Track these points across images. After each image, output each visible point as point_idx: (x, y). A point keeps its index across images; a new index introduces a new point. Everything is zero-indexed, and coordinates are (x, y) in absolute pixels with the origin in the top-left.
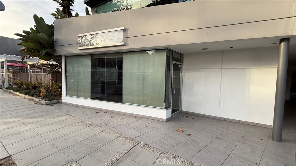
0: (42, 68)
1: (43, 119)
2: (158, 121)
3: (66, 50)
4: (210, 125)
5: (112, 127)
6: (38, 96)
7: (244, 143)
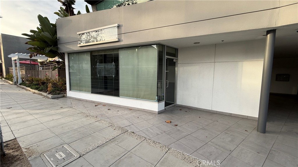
0: (50, 65)
1: (48, 111)
2: (151, 113)
3: (68, 47)
4: (200, 117)
5: (107, 117)
6: (46, 91)
7: (227, 133)
